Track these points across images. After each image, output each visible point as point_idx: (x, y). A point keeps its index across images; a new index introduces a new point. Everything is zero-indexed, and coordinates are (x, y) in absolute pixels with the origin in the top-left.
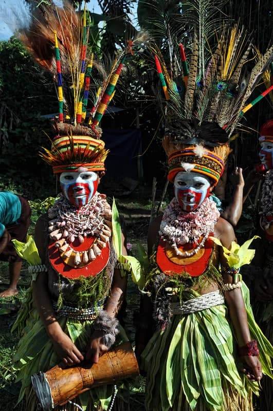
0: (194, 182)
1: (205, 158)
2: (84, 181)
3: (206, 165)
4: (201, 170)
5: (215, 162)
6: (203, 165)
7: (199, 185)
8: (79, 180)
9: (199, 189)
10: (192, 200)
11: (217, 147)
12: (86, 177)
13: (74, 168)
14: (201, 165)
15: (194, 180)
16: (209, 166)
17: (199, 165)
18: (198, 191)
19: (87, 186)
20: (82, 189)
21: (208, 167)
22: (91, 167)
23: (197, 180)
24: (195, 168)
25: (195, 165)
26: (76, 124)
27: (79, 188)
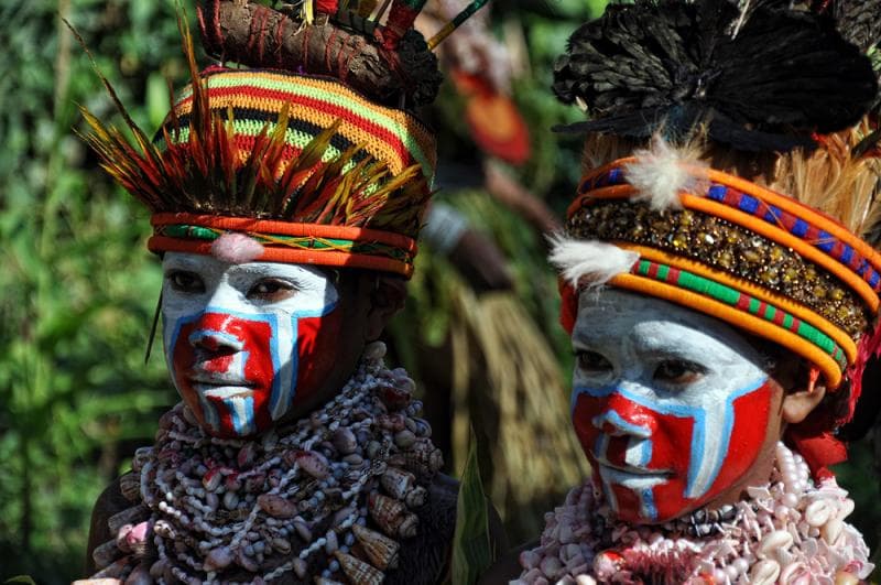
0: (640, 353)
1: (697, 212)
2: (249, 311)
3: (705, 256)
4: (672, 282)
5: (768, 240)
6: (682, 254)
7: (673, 372)
8: (228, 301)
9: (676, 393)
10: (635, 455)
11: (797, 157)
12: (265, 289)
13: (201, 231)
14: (670, 251)
15: (635, 338)
16: (726, 258)
17: (661, 256)
18: (666, 404)
19: (258, 337)
20: (229, 351)
21: (718, 268)
22: (291, 241)
23: (654, 342)
24: (636, 271)
25: (637, 253)
26: (310, 18)
27: (211, 341)
